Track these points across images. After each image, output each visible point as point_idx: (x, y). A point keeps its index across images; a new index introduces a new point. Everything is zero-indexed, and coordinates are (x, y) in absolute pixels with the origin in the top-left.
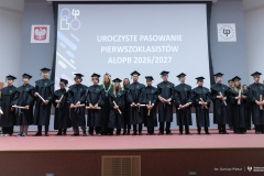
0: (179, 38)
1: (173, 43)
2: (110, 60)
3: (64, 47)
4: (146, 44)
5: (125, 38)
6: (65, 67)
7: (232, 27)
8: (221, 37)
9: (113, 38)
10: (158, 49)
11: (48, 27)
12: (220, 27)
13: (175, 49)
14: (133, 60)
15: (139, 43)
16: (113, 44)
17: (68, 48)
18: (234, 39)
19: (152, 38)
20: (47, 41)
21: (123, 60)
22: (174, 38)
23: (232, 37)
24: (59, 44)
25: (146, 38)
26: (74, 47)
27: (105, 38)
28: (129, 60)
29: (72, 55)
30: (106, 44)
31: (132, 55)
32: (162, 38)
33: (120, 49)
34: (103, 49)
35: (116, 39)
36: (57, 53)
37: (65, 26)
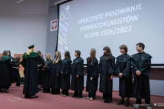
0: (139, 7)
2: (86, 36)
3: (62, 31)
4: (109, 19)
5: (95, 17)
6: (62, 44)
9: (87, 19)
10: (120, 21)
13: (135, 18)
14: (100, 33)
16: (87, 24)
19: (114, 13)
21: (94, 34)
22: (133, 8)
25: (109, 15)
26: (66, 30)
27: (82, 21)
28: (97, 34)
29: (65, 36)
30: (83, 25)
32: (123, 11)
33: (92, 27)
34: (81, 28)
35: (89, 19)
36: (59, 36)
37: (62, 18)
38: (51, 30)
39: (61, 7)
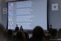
17: (11, 15)
29: (12, 17)
36: (8, 17)
37: (10, 9)
38: (4, 13)
39: (9, 4)
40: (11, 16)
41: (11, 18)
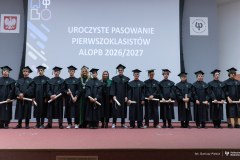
0: (151, 31)
1: (145, 36)
2: (81, 52)
3: (35, 37)
4: (117, 36)
5: (97, 29)
6: (35, 58)
7: (205, 21)
8: (193, 31)
9: (84, 30)
10: (129, 41)
11: (18, 16)
12: (193, 20)
13: (147, 42)
14: (104, 52)
15: (111, 35)
16: (84, 35)
17: (38, 39)
18: (206, 33)
19: (123, 31)
20: (17, 31)
21: (95, 52)
22: (145, 31)
23: (204, 31)
24: (29, 34)
25: (117, 30)
26: (45, 38)
27: (76, 29)
28: (100, 52)
29: (43, 47)
30: (77, 35)
31: (103, 47)
32: (133, 31)
33: (92, 41)
34: (74, 40)
35: (88, 30)
36: (27, 44)
37: (35, 16)
40: (39, 43)
41: (39, 49)
